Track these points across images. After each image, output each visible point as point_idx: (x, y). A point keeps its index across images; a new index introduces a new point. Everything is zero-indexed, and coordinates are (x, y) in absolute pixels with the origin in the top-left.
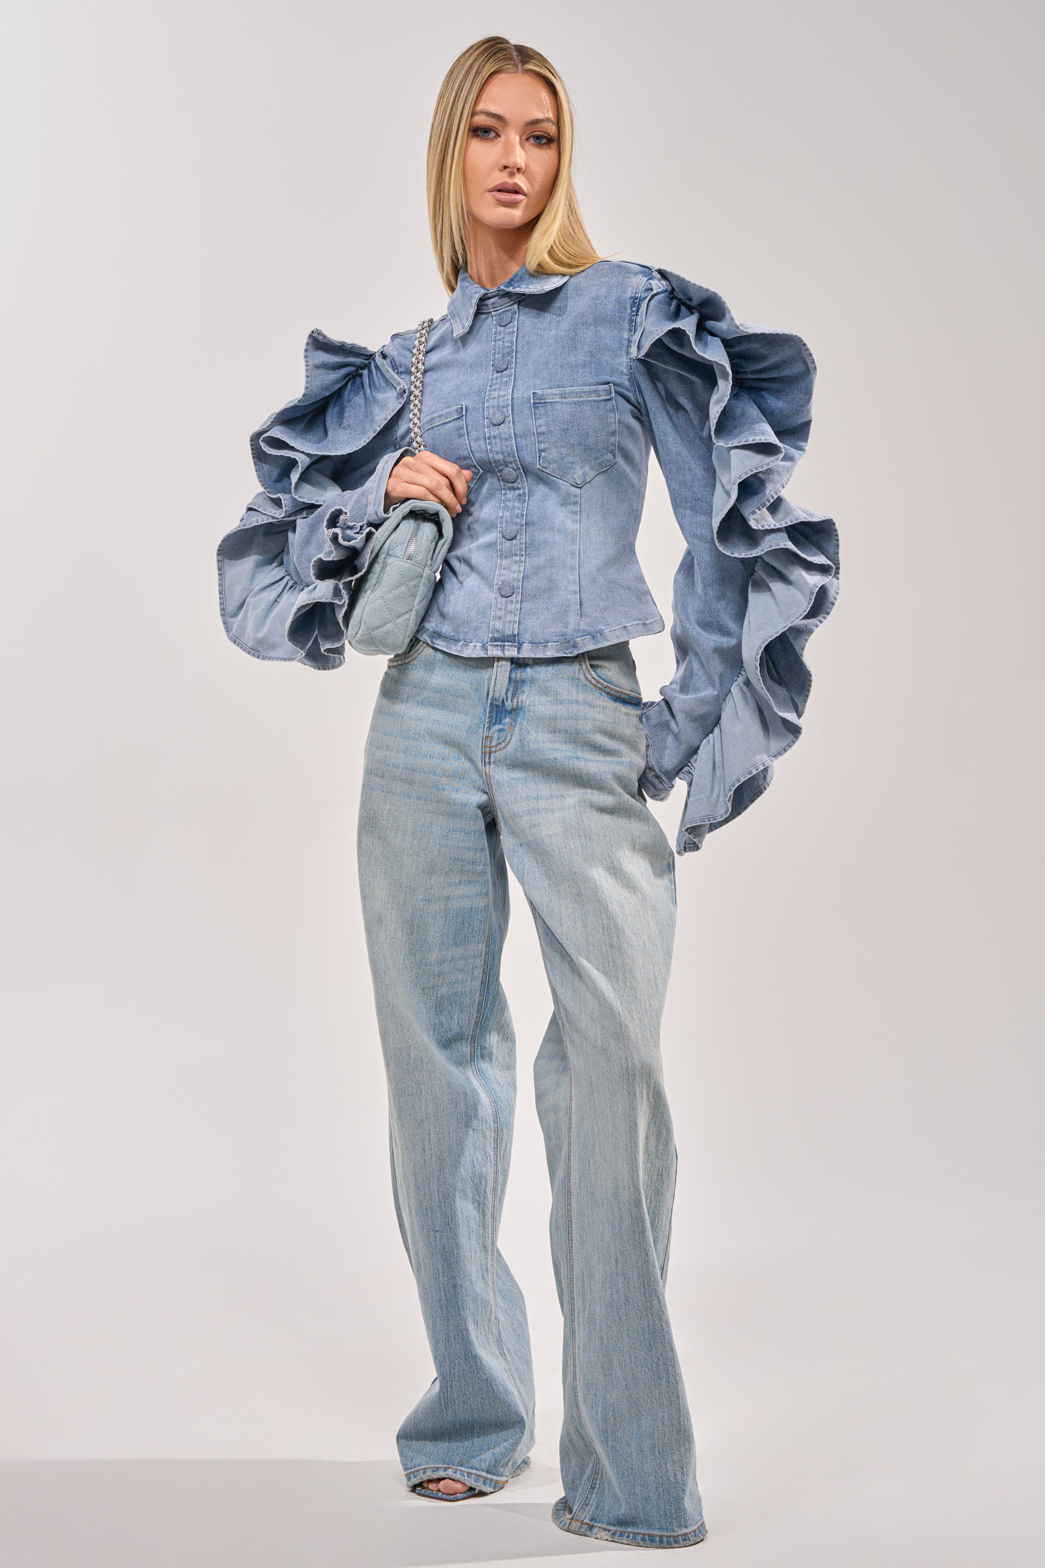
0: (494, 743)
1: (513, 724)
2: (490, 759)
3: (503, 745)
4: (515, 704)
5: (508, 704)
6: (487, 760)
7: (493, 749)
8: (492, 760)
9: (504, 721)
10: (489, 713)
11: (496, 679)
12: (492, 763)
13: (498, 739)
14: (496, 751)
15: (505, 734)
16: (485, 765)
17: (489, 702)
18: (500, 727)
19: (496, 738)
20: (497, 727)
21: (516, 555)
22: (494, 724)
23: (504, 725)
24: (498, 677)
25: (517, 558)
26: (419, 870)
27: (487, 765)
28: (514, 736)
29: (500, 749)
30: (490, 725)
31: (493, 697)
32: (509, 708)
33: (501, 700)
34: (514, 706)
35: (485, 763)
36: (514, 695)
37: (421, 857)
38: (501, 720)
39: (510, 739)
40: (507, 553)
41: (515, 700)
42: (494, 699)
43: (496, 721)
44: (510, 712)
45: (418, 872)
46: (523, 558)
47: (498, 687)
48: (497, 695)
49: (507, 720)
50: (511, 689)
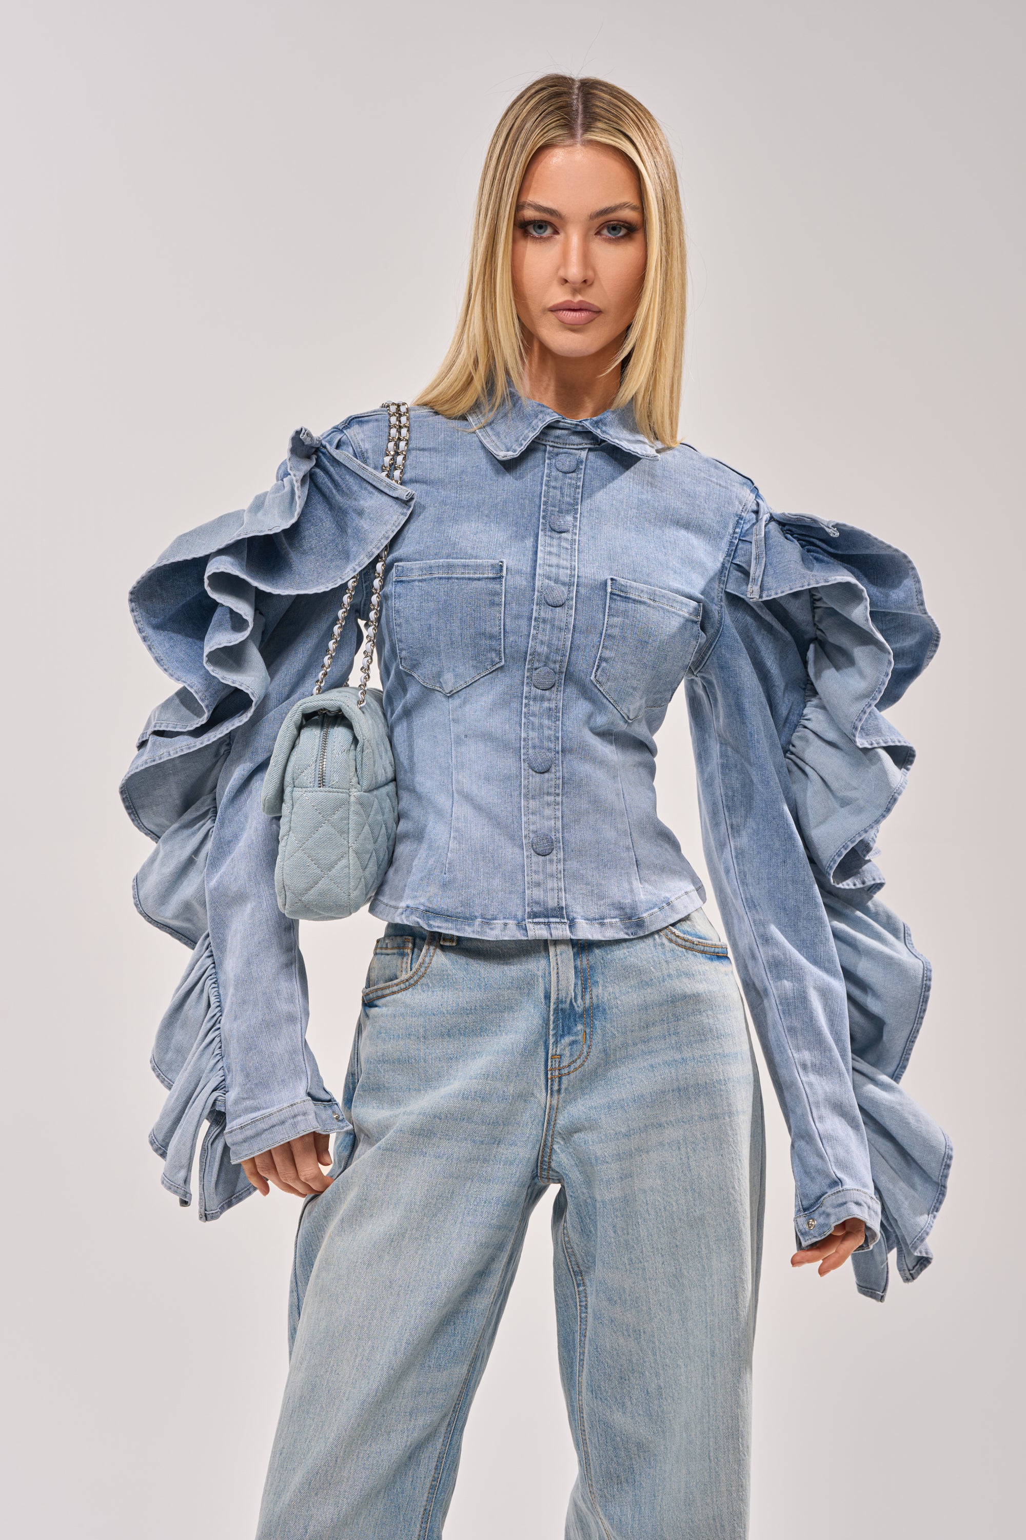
0: (565, 1063)
1: (588, 1031)
2: (560, 1085)
3: (579, 1062)
4: (588, 1002)
5: (579, 1006)
6: (556, 1087)
7: (566, 1071)
8: (563, 1087)
9: (575, 1030)
10: (554, 1022)
11: (558, 973)
12: (563, 1091)
13: (571, 1055)
14: (569, 1073)
15: (579, 1047)
16: (552, 1094)
17: (552, 1007)
18: (572, 1038)
19: (568, 1054)
20: (567, 1040)
21: (549, 794)
22: (562, 1036)
23: (576, 1034)
24: (560, 969)
25: (551, 799)
26: (426, 1261)
27: (555, 1094)
28: (593, 1047)
29: (576, 1069)
30: (557, 1039)
31: (558, 998)
32: (579, 1010)
33: (568, 1002)
34: (587, 1005)
35: (552, 1091)
36: (584, 989)
37: (431, 1242)
38: (570, 1029)
39: (588, 1053)
40: (535, 790)
41: (588, 997)
42: (559, 1001)
43: (563, 1031)
44: (581, 1016)
45: (422, 1264)
46: (559, 799)
47: (563, 983)
48: (563, 994)
49: (580, 1027)
50: (579, 983)
